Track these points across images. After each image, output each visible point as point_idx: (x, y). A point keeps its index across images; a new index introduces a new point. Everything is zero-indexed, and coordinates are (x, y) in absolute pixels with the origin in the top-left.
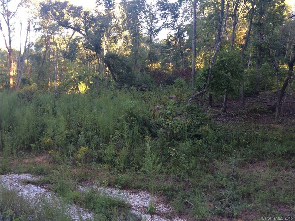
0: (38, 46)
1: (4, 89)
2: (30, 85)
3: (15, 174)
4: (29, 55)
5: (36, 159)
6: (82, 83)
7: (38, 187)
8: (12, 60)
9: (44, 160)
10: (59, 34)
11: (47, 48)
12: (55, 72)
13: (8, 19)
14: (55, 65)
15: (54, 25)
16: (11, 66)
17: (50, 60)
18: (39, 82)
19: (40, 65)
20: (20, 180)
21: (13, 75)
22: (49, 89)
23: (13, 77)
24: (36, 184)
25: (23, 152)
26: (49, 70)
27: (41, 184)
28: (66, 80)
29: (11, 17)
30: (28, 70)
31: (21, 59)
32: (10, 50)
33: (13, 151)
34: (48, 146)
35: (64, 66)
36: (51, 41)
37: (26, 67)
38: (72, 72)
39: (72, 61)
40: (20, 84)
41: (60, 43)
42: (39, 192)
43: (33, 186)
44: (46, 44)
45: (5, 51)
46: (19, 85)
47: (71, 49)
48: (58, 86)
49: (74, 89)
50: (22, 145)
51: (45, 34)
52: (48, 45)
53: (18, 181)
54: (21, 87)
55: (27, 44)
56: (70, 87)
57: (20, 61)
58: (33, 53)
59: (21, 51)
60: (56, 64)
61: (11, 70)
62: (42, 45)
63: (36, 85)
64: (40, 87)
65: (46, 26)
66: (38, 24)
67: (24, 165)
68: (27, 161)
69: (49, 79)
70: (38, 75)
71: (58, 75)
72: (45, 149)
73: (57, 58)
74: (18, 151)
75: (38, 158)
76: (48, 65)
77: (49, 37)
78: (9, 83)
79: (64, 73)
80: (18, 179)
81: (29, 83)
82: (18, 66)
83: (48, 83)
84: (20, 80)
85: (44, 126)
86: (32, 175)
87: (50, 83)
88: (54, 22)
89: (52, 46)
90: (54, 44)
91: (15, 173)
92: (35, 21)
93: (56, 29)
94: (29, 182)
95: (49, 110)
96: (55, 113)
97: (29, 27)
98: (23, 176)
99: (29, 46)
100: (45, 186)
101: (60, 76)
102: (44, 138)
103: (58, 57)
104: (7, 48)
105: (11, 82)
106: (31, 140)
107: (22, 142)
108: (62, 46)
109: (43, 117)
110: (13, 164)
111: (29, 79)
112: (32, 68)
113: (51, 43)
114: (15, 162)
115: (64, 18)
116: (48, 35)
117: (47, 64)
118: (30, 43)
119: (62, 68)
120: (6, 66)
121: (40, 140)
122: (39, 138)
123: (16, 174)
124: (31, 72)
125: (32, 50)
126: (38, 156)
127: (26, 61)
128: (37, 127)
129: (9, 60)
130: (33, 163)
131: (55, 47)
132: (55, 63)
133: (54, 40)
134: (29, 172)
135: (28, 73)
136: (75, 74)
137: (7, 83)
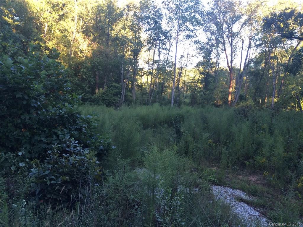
0: (257, 62)
1: (223, 105)
2: (247, 101)
4: (248, 72)
5: (249, 177)
7: (252, 208)
8: (232, 78)
9: (257, 180)
10: (281, 47)
11: (266, 63)
12: (273, 87)
13: (232, 40)
14: (274, 80)
15: (276, 38)
16: (230, 83)
17: (268, 75)
18: (256, 98)
19: (258, 81)
20: (234, 196)
21: (232, 91)
22: (265, 105)
23: (232, 93)
24: (249, 204)
25: (238, 168)
26: (267, 86)
27: (254, 205)
28: (285, 96)
29: (235, 38)
30: (246, 86)
31: (240, 76)
32: (231, 69)
33: (229, 165)
34: (262, 167)
35: (284, 80)
36: (272, 55)
37: (244, 84)
38: (293, 86)
39: (295, 75)
40: (238, 101)
41: (282, 56)
42: (252, 214)
43: (246, 205)
44: (266, 60)
45: (226, 70)
46: (236, 102)
47: (294, 62)
48: (276, 103)
49: (294, 106)
50: (236, 160)
51: (266, 50)
52: (268, 60)
53: (232, 196)
55: (247, 61)
56: (289, 103)
57: (239, 79)
58: (252, 70)
59: (240, 69)
60: (275, 79)
61: (230, 88)
62: (261, 61)
63: (253, 101)
64: (256, 103)
65: (268, 41)
66: (259, 39)
67: (238, 181)
68: (240, 177)
69: (266, 95)
70: (255, 91)
71: (276, 91)
72: (260, 169)
73: (277, 73)
74: (233, 165)
75: (251, 177)
76: (266, 80)
77: (271, 52)
78: (228, 99)
79: (283, 88)
80: (232, 193)
81: (246, 100)
82: (237, 83)
83: (265, 100)
84: (238, 96)
85: (260, 145)
86: (246, 193)
87: (267, 100)
88: (276, 35)
89: (273, 60)
90: (275, 58)
91: (229, 187)
92: (257, 37)
93: (279, 42)
94: (241, 200)
95: (265, 129)
96: (271, 132)
97: (250, 45)
98: (237, 192)
99: (249, 63)
100: (258, 209)
101: (279, 91)
102: (259, 157)
103: (278, 71)
104: (228, 66)
105: (230, 98)
106: (245, 157)
107: (237, 157)
108: (284, 59)
109: (258, 134)
110: (228, 177)
111: (246, 95)
112: (249, 84)
113: (272, 58)
114: (230, 176)
115: (289, 29)
116: (269, 49)
118: (250, 60)
119: (281, 83)
120: (226, 84)
121: (254, 159)
122: (254, 157)
123: (231, 188)
124: (248, 88)
125: (251, 67)
126: (252, 174)
127: (245, 78)
128: (252, 145)
129: (229, 78)
130: (247, 181)
131: (276, 61)
132: (273, 78)
133: (275, 53)
134: (242, 189)
135: (246, 89)
136: (296, 89)
137: (226, 99)
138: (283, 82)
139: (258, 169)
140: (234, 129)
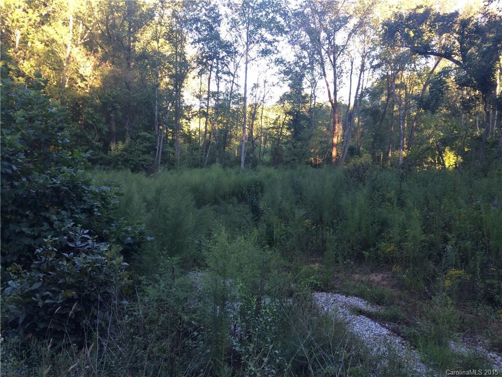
0: (374, 93)
1: (324, 164)
2: (360, 157)
3: (341, 295)
4: (360, 109)
5: (371, 276)
6: (450, 151)
7: (377, 323)
8: (337, 120)
9: (383, 279)
10: (411, 69)
11: (389, 95)
12: (400, 134)
13: (334, 57)
14: (402, 122)
15: (403, 54)
16: (334, 130)
17: (393, 114)
18: (374, 151)
19: (377, 124)
20: (349, 306)
21: (337, 142)
22: (389, 163)
23: (336, 145)
24: (373, 318)
25: (352, 262)
26: (391, 131)
27: (380, 319)
28: (419, 147)
29: (339, 55)
30: (358, 133)
31: (350, 116)
32: (336, 105)
33: (338, 259)
34: (389, 258)
35: (417, 122)
36: (398, 82)
37: (356, 129)
38: (430, 131)
39: (433, 112)
40: (347, 157)
41: (412, 84)
42: (377, 332)
44: (389, 89)
45: (327, 106)
46: (344, 158)
47: (433, 91)
48: (405, 158)
49: (433, 161)
50: (350, 250)
51: (387, 73)
52: (391, 89)
53: (346, 307)
54: (347, 160)
55: (360, 92)
56: (426, 158)
57: (347, 120)
58: (367, 107)
59: (349, 104)
60: (404, 120)
61: (334, 135)
62: (381, 92)
63: (370, 156)
64: (376, 159)
65: (390, 60)
66: (377, 57)
67: (353, 283)
68: (357, 276)
69: (389, 147)
70: (373, 140)
71: (405, 138)
73: (406, 110)
74: (345, 258)
75: (374, 275)
76: (390, 123)
77: (395, 76)
78: (331, 154)
79: (415, 134)
80: (345, 303)
81: (359, 154)
82: (344, 129)
83: (388, 153)
84: (346, 149)
85: (384, 224)
86: (366, 301)
87: (391, 154)
88: (404, 50)
89: (399, 90)
90: (402, 86)
91: (341, 292)
92: (373, 53)
93: (407, 60)
94: (360, 312)
95: (391, 199)
96: (402, 204)
97: (363, 65)
98: (353, 300)
99: (362, 95)
100: (387, 325)
101: (410, 140)
102: (384, 244)
103: (407, 108)
104: (331, 101)
105: (334, 153)
106: (363, 244)
107: (350, 246)
108: (416, 88)
109: (381, 208)
110: (337, 278)
111: (359, 147)
112: (363, 130)
113: (397, 86)
114: (341, 275)
115: (422, 39)
116: (393, 72)
117: (388, 122)
118: (363, 90)
119: (413, 127)
120: (328, 129)
121: (377, 247)
122: (376, 243)
123: (343, 294)
124: (363, 136)
125: (365, 102)
126: (374, 271)
127: (356, 120)
128: (372, 225)
129: (332, 120)
130: (367, 282)
131: (403, 92)
132: (400, 119)
133: (403, 79)
134: (361, 295)
135: (359, 138)
136: (436, 136)
137: (328, 154)
138: (414, 125)
139: (384, 262)
140: (345, 200)
